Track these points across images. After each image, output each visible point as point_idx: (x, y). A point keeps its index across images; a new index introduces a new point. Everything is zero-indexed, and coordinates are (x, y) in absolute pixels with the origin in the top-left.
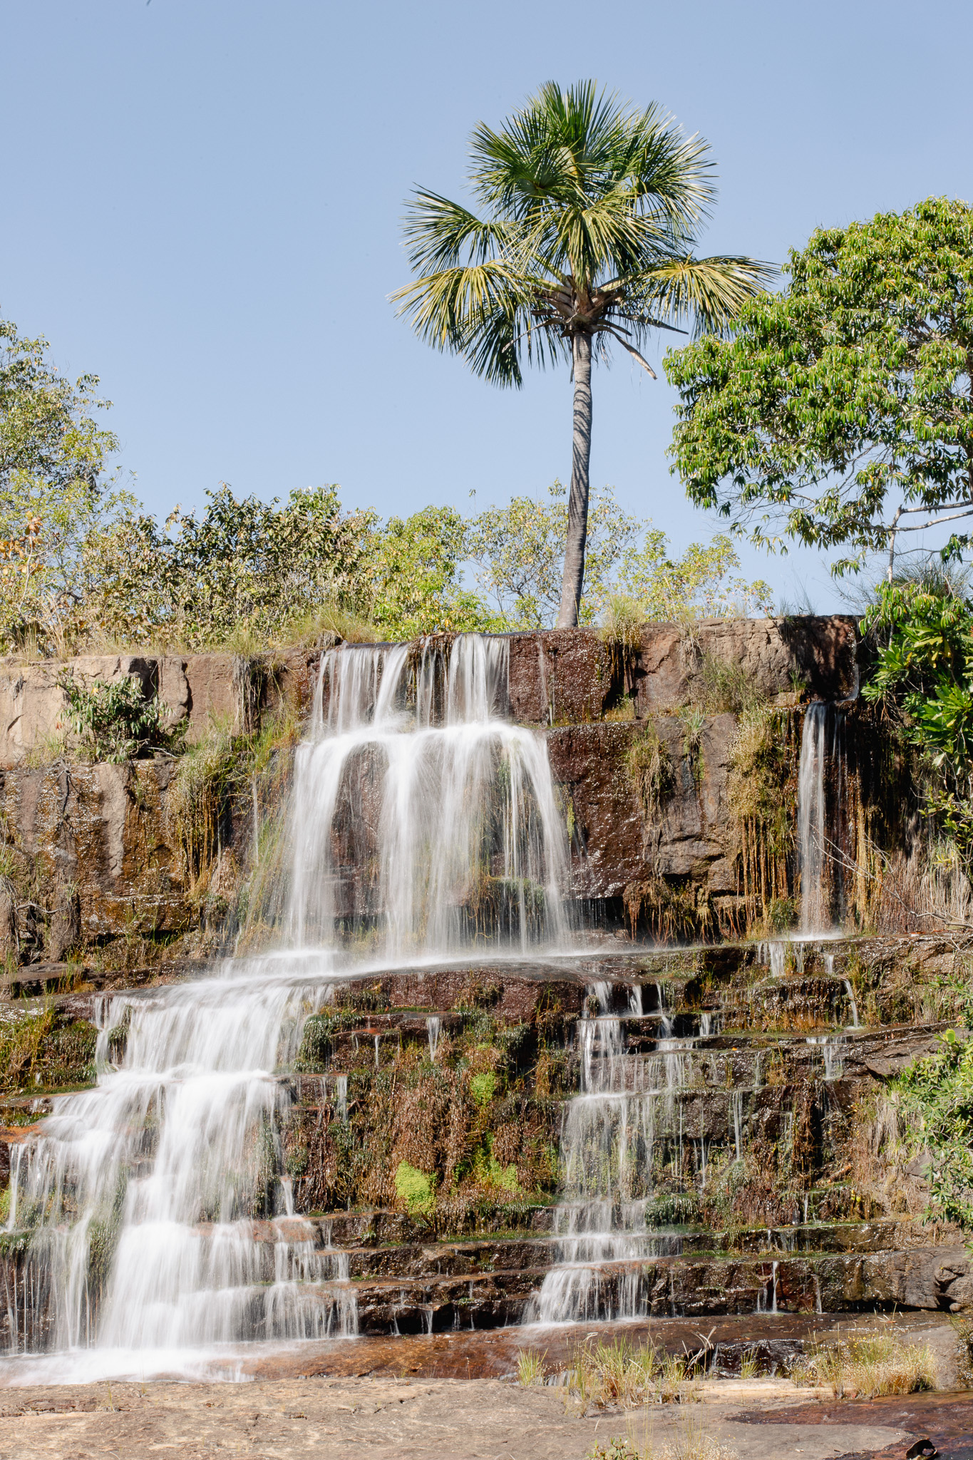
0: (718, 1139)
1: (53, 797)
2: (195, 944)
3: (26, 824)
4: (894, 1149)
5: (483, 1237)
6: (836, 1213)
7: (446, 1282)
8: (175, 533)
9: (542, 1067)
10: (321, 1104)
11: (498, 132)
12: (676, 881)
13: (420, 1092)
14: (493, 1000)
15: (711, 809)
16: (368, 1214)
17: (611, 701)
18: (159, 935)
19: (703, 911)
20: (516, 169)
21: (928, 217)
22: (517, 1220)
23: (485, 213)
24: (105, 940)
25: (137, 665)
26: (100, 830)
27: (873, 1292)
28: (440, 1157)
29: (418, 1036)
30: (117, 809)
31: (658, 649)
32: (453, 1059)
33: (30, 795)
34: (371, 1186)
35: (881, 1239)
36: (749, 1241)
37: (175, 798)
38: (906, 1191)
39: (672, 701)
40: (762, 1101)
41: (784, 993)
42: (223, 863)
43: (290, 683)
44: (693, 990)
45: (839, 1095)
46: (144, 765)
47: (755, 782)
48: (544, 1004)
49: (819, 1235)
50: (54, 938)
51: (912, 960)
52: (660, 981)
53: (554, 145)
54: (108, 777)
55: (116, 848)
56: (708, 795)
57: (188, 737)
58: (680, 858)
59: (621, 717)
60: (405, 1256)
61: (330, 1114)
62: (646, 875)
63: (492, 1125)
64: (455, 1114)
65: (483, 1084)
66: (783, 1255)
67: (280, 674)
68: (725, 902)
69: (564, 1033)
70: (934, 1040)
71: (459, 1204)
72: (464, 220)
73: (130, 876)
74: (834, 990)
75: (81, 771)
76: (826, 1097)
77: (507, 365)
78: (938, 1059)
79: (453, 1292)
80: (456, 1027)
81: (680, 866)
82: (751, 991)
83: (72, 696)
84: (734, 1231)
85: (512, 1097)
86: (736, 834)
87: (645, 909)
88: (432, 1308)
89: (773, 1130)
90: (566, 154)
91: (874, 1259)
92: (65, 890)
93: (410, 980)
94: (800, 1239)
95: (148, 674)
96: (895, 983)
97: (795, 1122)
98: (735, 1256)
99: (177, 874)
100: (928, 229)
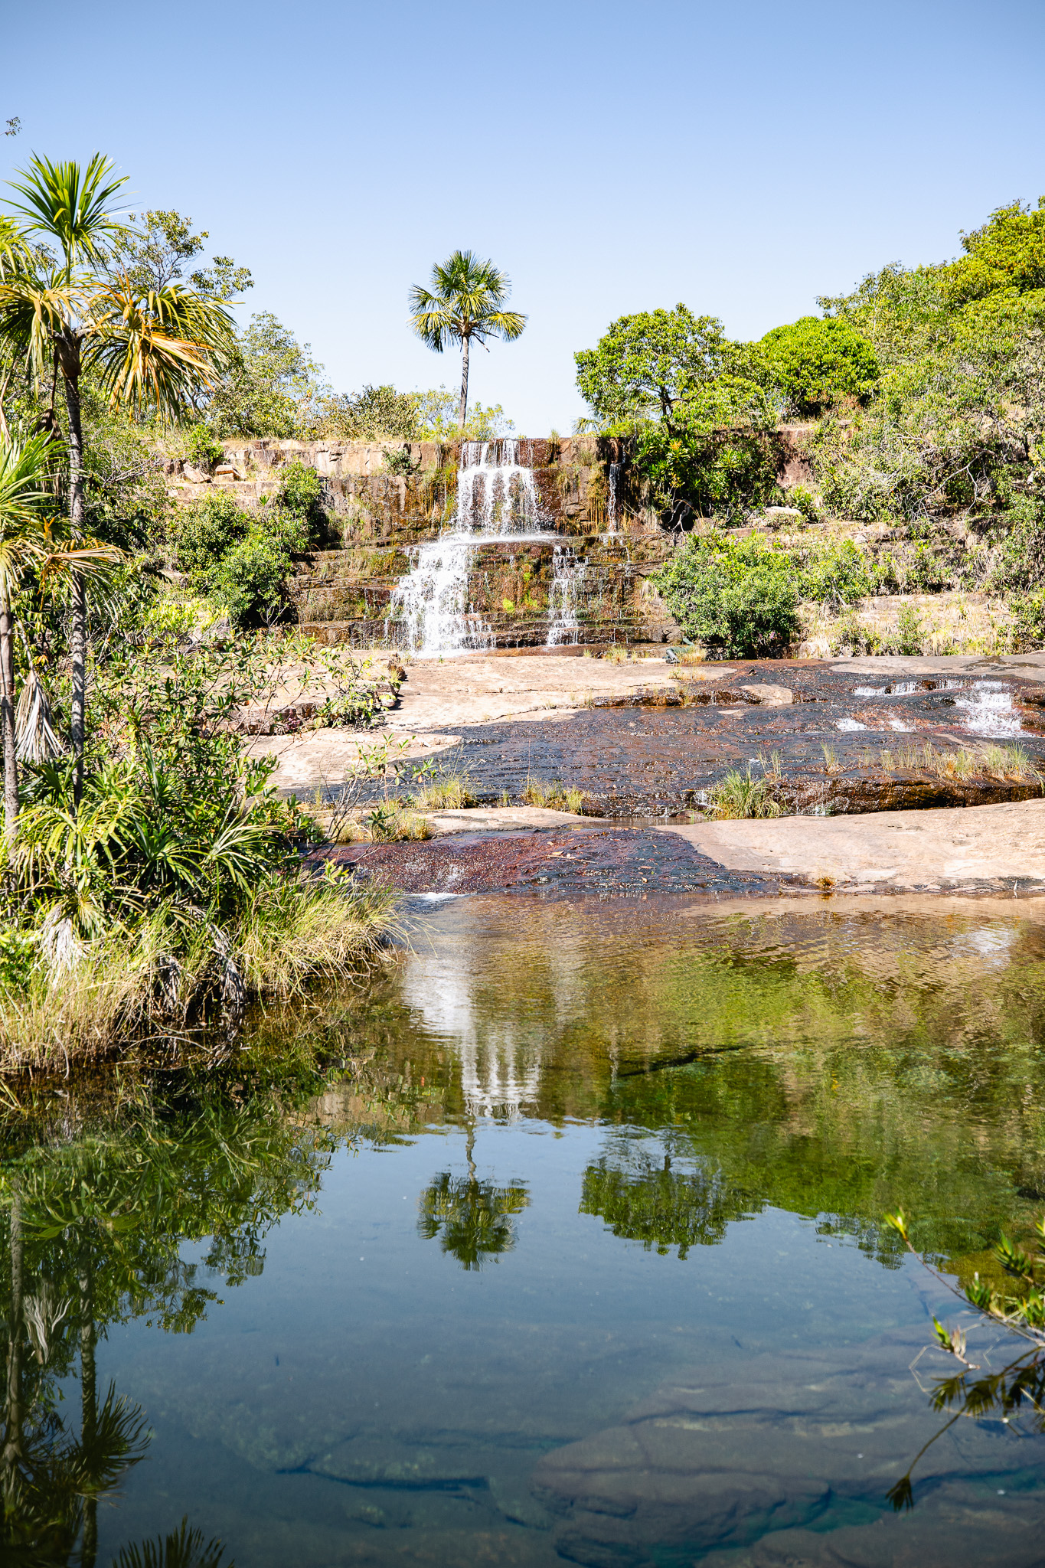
0: (595, 593)
1: (383, 486)
2: (429, 532)
3: (374, 494)
4: (647, 597)
5: (529, 620)
6: (630, 615)
7: (522, 633)
8: (354, 399)
9: (542, 571)
10: (480, 581)
11: (441, 266)
12: (571, 517)
13: (509, 578)
14: (528, 551)
15: (581, 495)
16: (496, 613)
17: (551, 461)
18: (417, 529)
19: (578, 526)
20: (446, 280)
21: (658, 315)
22: (538, 616)
23: (435, 295)
24: (400, 530)
25: (406, 445)
26: (398, 496)
27: (643, 637)
28: (516, 597)
29: (506, 561)
30: (403, 490)
31: (565, 446)
32: (518, 569)
33: (376, 485)
34: (496, 605)
35: (644, 622)
36: (606, 622)
37: (421, 487)
38: (650, 609)
39: (570, 462)
40: (608, 582)
41: (609, 551)
42: (436, 507)
43: (452, 453)
44: (583, 549)
45: (631, 581)
46: (411, 477)
47: (594, 488)
48: (543, 552)
49: (626, 621)
50: (385, 530)
51: (645, 542)
52: (573, 546)
53: (459, 272)
54: (400, 480)
55: (402, 502)
56: (581, 491)
57: (421, 468)
58: (572, 510)
59: (554, 466)
60: (508, 625)
61: (483, 583)
62: (562, 515)
63: (529, 588)
64: (519, 584)
65: (527, 576)
66: (615, 627)
67: (450, 449)
68: (585, 523)
69: (548, 561)
70: (660, 565)
71: (522, 611)
72: (428, 296)
73: (407, 511)
74: (622, 550)
75: (391, 478)
76: (626, 580)
77: (438, 344)
78: (662, 571)
79: (523, 636)
80: (518, 558)
81: (571, 512)
82: (599, 549)
83: (387, 455)
84: (601, 619)
85: (535, 580)
86: (588, 503)
87: (562, 525)
88: (518, 640)
89: (611, 591)
90: (462, 275)
91: (643, 627)
92: (387, 514)
93: (503, 545)
94: (620, 622)
95: (408, 447)
96: (640, 548)
97: (618, 587)
98: (602, 627)
99: (421, 510)
100: (659, 319)
